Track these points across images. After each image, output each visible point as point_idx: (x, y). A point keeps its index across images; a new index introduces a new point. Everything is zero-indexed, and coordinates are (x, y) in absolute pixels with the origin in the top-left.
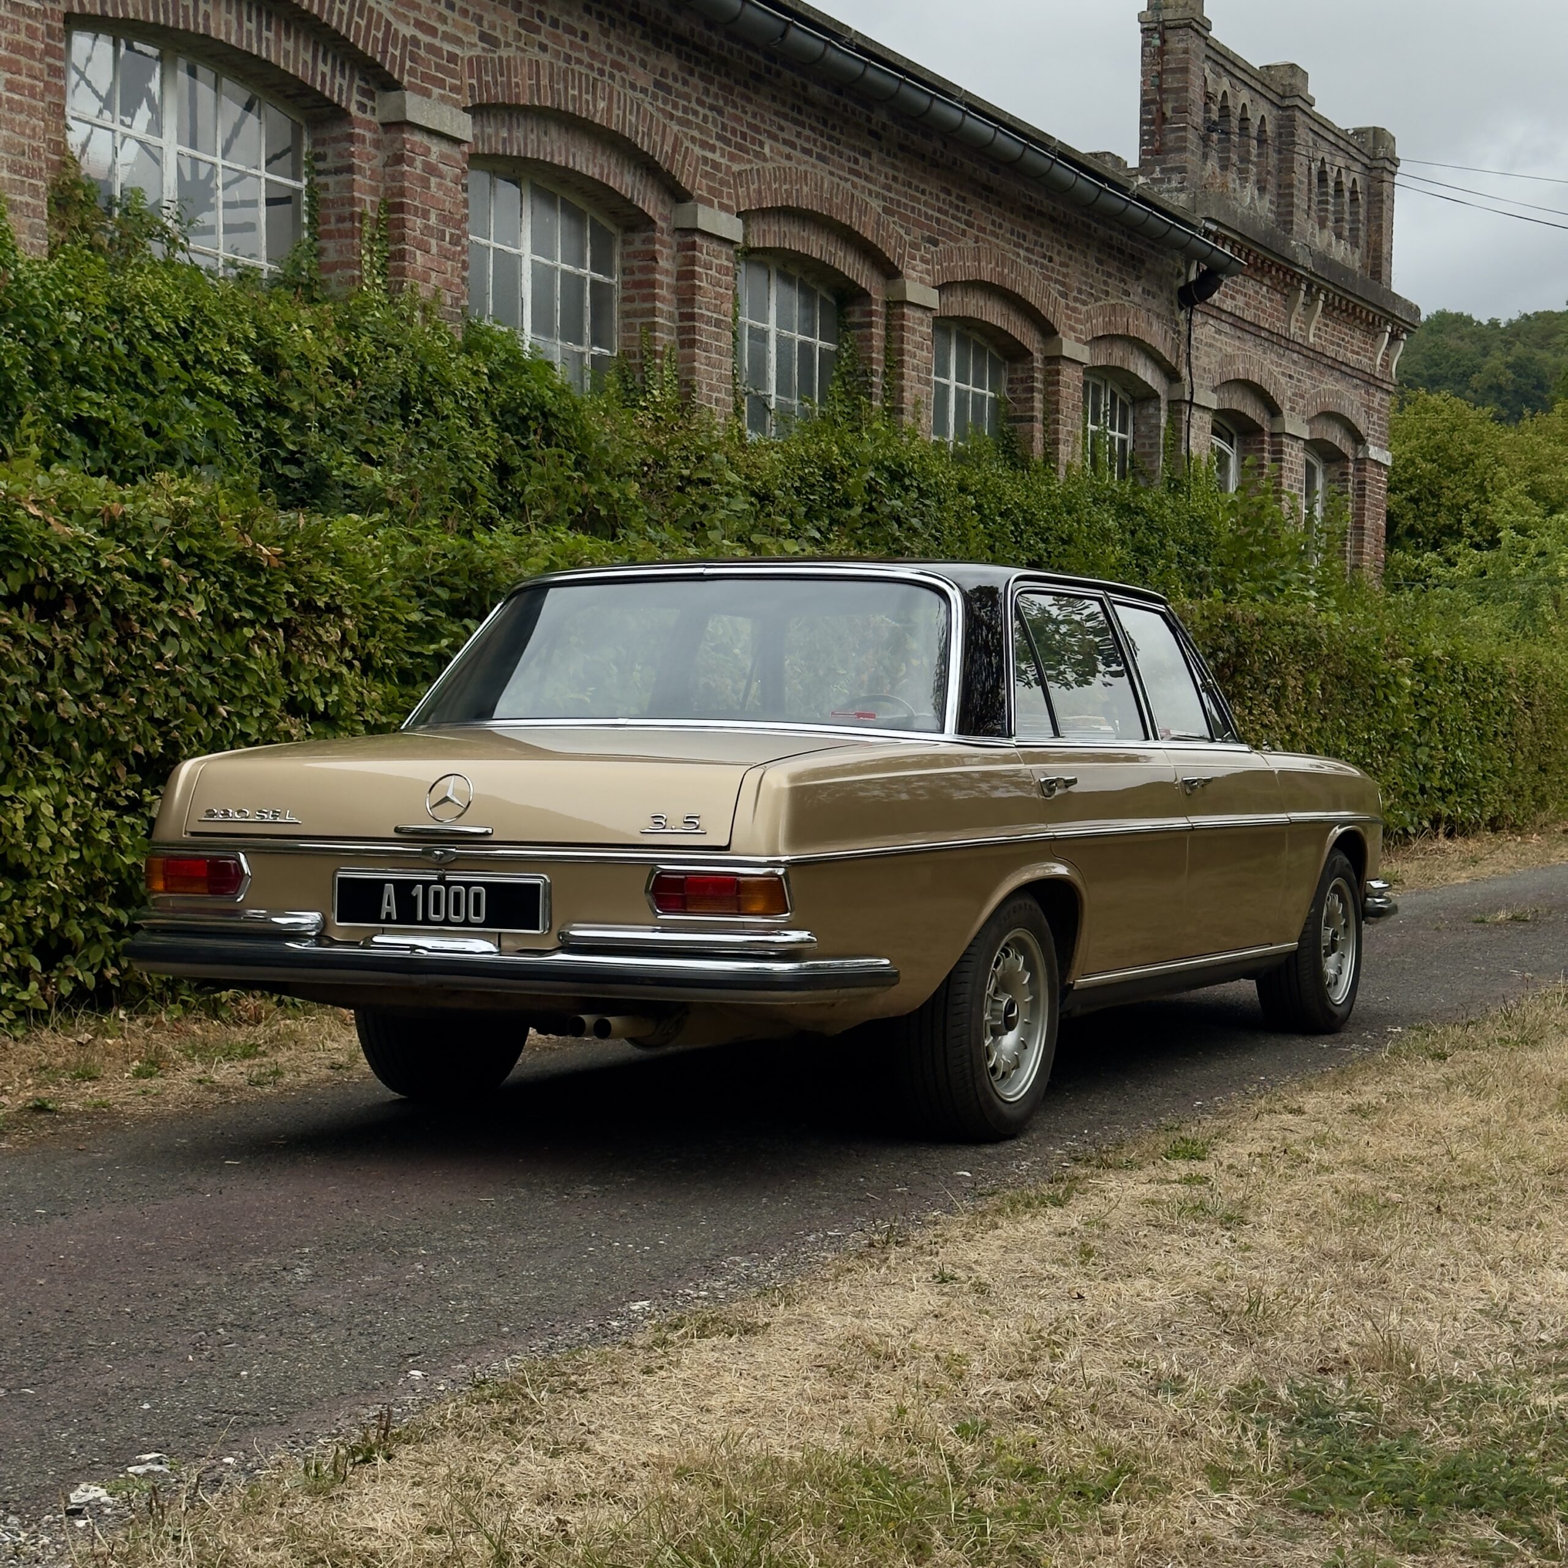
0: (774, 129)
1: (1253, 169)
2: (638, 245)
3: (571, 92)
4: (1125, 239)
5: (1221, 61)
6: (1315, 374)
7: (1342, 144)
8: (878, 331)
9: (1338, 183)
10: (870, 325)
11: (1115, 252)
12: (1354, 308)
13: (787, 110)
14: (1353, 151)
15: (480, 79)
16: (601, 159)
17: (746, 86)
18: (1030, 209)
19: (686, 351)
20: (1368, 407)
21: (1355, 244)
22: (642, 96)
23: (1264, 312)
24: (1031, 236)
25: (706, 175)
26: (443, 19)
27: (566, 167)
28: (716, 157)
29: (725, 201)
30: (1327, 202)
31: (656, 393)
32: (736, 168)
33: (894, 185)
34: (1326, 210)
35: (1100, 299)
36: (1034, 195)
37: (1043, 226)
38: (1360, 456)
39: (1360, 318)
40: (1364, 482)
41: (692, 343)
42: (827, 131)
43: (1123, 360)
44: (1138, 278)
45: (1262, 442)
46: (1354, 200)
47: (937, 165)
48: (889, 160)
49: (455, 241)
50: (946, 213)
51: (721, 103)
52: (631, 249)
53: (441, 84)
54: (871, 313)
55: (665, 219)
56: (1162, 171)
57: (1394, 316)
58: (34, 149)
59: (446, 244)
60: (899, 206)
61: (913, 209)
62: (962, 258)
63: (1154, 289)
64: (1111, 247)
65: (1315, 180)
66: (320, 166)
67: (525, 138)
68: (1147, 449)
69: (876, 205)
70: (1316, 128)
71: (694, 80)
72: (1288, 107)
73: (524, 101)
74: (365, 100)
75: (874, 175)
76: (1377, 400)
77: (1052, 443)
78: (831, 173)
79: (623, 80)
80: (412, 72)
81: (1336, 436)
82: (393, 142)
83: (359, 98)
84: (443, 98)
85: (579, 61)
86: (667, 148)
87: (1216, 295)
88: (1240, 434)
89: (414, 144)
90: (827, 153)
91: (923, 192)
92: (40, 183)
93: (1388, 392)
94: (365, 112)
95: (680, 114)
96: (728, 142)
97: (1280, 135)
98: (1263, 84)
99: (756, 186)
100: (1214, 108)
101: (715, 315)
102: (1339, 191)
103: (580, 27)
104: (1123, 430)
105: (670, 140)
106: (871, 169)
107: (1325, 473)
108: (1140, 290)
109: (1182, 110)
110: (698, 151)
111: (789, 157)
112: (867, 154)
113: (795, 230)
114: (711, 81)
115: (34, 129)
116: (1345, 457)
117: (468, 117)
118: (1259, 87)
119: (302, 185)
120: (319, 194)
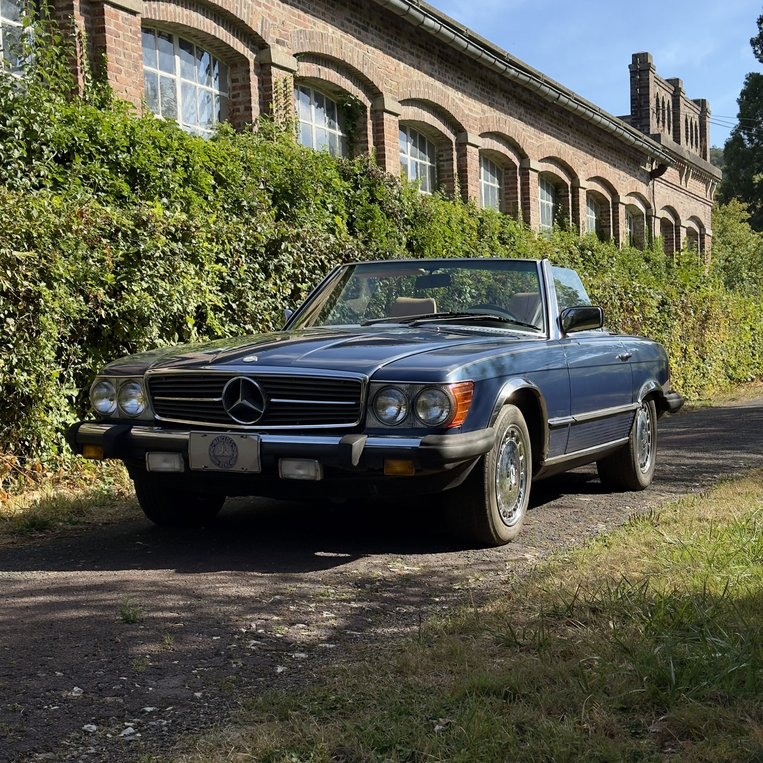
0: (546, 130)
1: (666, 121)
3: (501, 125)
5: (658, 81)
6: (688, 201)
7: (691, 107)
8: (570, 198)
9: (691, 124)
10: (567, 196)
12: (701, 173)
13: (549, 122)
14: (695, 110)
15: (481, 125)
17: (539, 115)
18: (609, 147)
20: (705, 212)
21: (697, 147)
23: (673, 178)
24: (610, 158)
26: (474, 106)
27: (497, 151)
28: (533, 141)
29: (536, 157)
30: (688, 132)
33: (575, 144)
34: (688, 135)
35: (629, 179)
37: (613, 153)
38: (702, 233)
39: (702, 177)
40: (704, 243)
42: (559, 127)
43: (634, 201)
44: (638, 169)
45: (672, 229)
46: (696, 129)
47: (585, 135)
48: (574, 135)
50: (588, 152)
53: (474, 128)
54: (567, 191)
56: (640, 126)
57: (714, 176)
60: (576, 152)
61: (580, 152)
62: (593, 169)
64: (631, 158)
65: (685, 124)
66: (441, 158)
67: (489, 143)
68: (639, 235)
69: (571, 153)
70: (685, 102)
72: (676, 95)
73: (491, 131)
76: (707, 210)
78: (560, 143)
81: (694, 226)
84: (475, 133)
86: (522, 140)
88: (664, 227)
89: (468, 149)
90: (558, 136)
91: (582, 146)
93: (711, 206)
96: (536, 136)
97: (674, 107)
98: (668, 87)
99: (542, 150)
101: (534, 198)
102: (691, 127)
103: (502, 102)
105: (523, 137)
107: (689, 240)
108: (639, 174)
109: (648, 102)
110: (529, 140)
111: (550, 139)
112: (568, 134)
113: (550, 165)
114: (531, 115)
116: (697, 234)
118: (667, 89)
119: (435, 165)
120: (441, 168)
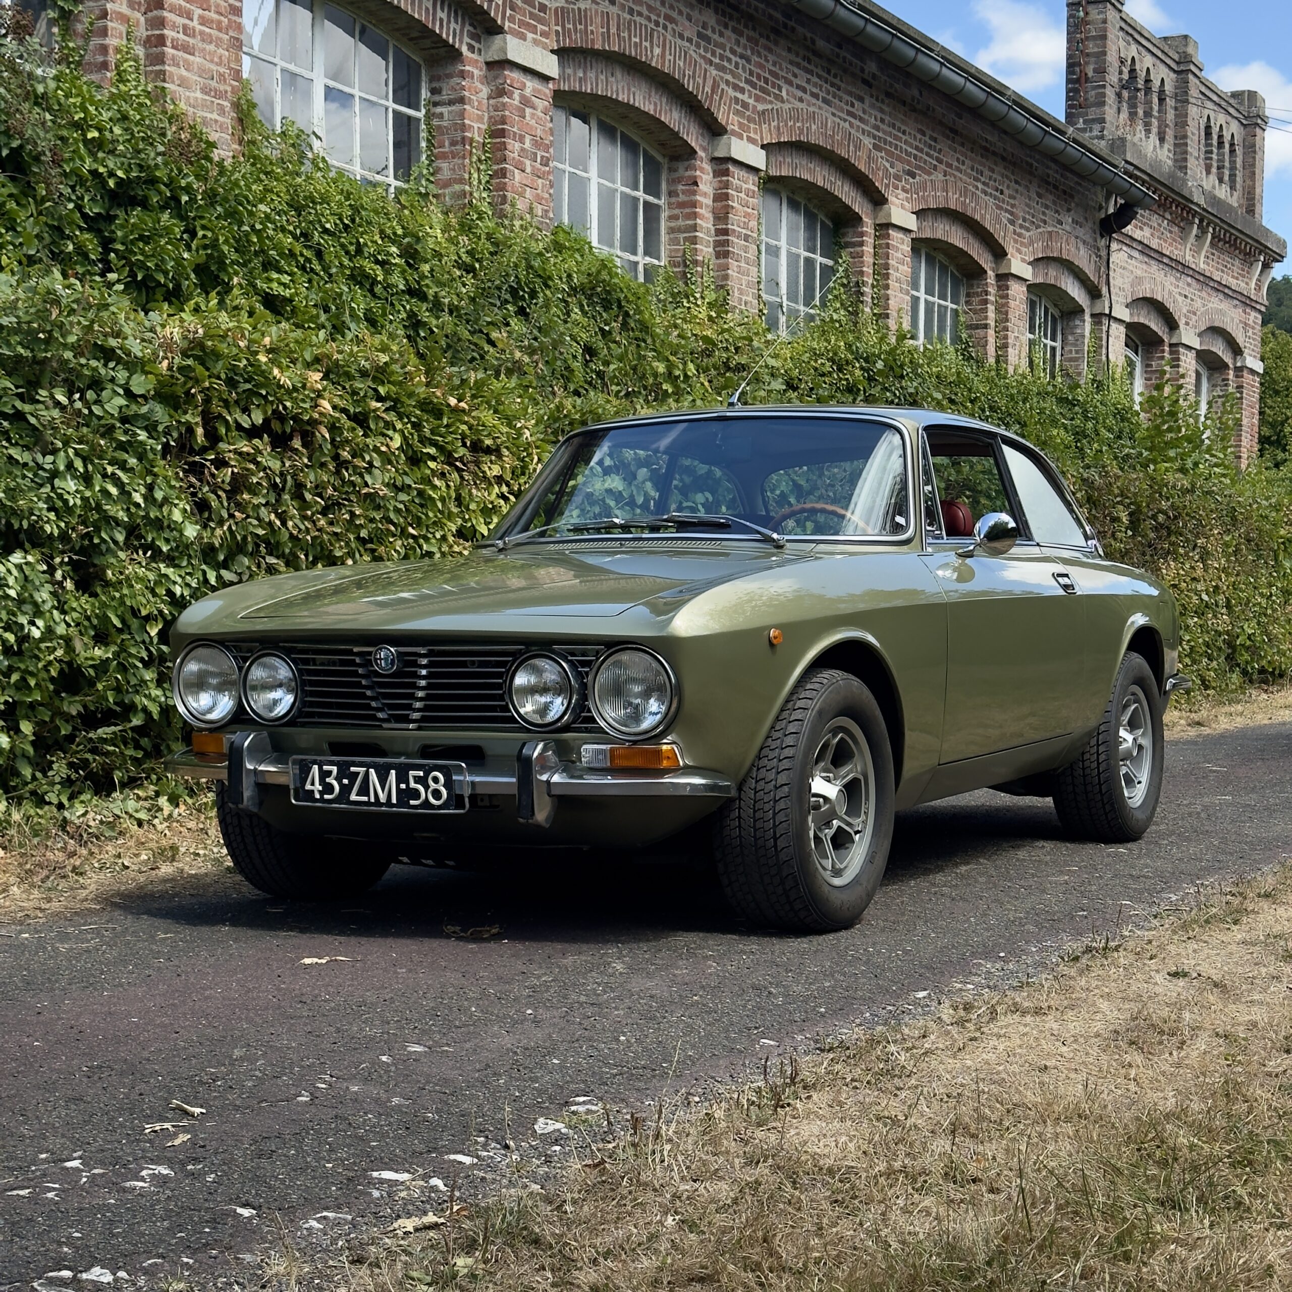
0: (790, 76)
1: (1155, 122)
2: (681, 172)
3: (634, 39)
4: (1058, 177)
5: (1131, 31)
6: (1204, 294)
7: (1223, 104)
8: (868, 249)
9: (1220, 137)
10: (861, 244)
11: (1051, 188)
12: (1235, 240)
13: (799, 60)
14: (1232, 110)
15: (563, 27)
16: (655, 98)
17: (768, 38)
18: (986, 149)
19: (722, 261)
20: (1246, 324)
21: (1233, 188)
22: (688, 44)
23: (1165, 241)
24: (987, 172)
25: (737, 113)
27: (628, 104)
28: (745, 97)
29: (752, 135)
30: (1211, 152)
31: (698, 295)
32: (760, 107)
33: (882, 126)
34: (1211, 159)
35: (1038, 227)
36: (989, 138)
37: (996, 164)
38: (1239, 364)
39: (1240, 249)
40: (1242, 387)
41: (726, 254)
42: (830, 78)
43: (1056, 278)
44: (1069, 210)
45: (1163, 351)
46: (1232, 151)
47: (914, 110)
48: (879, 104)
49: (545, 162)
50: (921, 151)
51: (749, 52)
52: (676, 175)
54: (862, 234)
55: (704, 149)
56: (1085, 122)
57: (1266, 247)
58: (221, 75)
59: (538, 165)
60: (885, 142)
61: (896, 147)
62: (934, 189)
63: (1081, 220)
64: (1048, 183)
65: (1203, 134)
66: (437, 98)
67: (597, 79)
68: (1074, 355)
69: (868, 142)
70: (1203, 89)
71: (728, 33)
72: (1182, 71)
73: (598, 46)
74: (473, 43)
75: (866, 117)
76: (1252, 318)
77: (1003, 347)
78: (834, 114)
79: (674, 30)
80: (512, 19)
81: (1219, 348)
82: (496, 78)
83: (469, 41)
84: (535, 42)
85: (640, 14)
86: (708, 89)
87: (1129, 227)
88: (1143, 344)
89: (512, 80)
90: (830, 97)
91: (904, 133)
92: (226, 103)
93: (1260, 311)
94: (473, 52)
95: (717, 61)
96: (754, 86)
97: (1176, 94)
98: (1163, 51)
99: (776, 123)
100: (1126, 70)
101: (744, 231)
102: (1221, 144)
104: (1053, 339)
105: (709, 82)
106: (864, 112)
107: (1209, 379)
108: (1070, 220)
109: (1101, 71)
110: (731, 92)
111: (801, 100)
112: (861, 100)
113: (804, 163)
114: (741, 34)
115: (220, 57)
116: (1226, 366)
117: (555, 57)
118: (1159, 54)
119: (421, 114)
120: (435, 122)
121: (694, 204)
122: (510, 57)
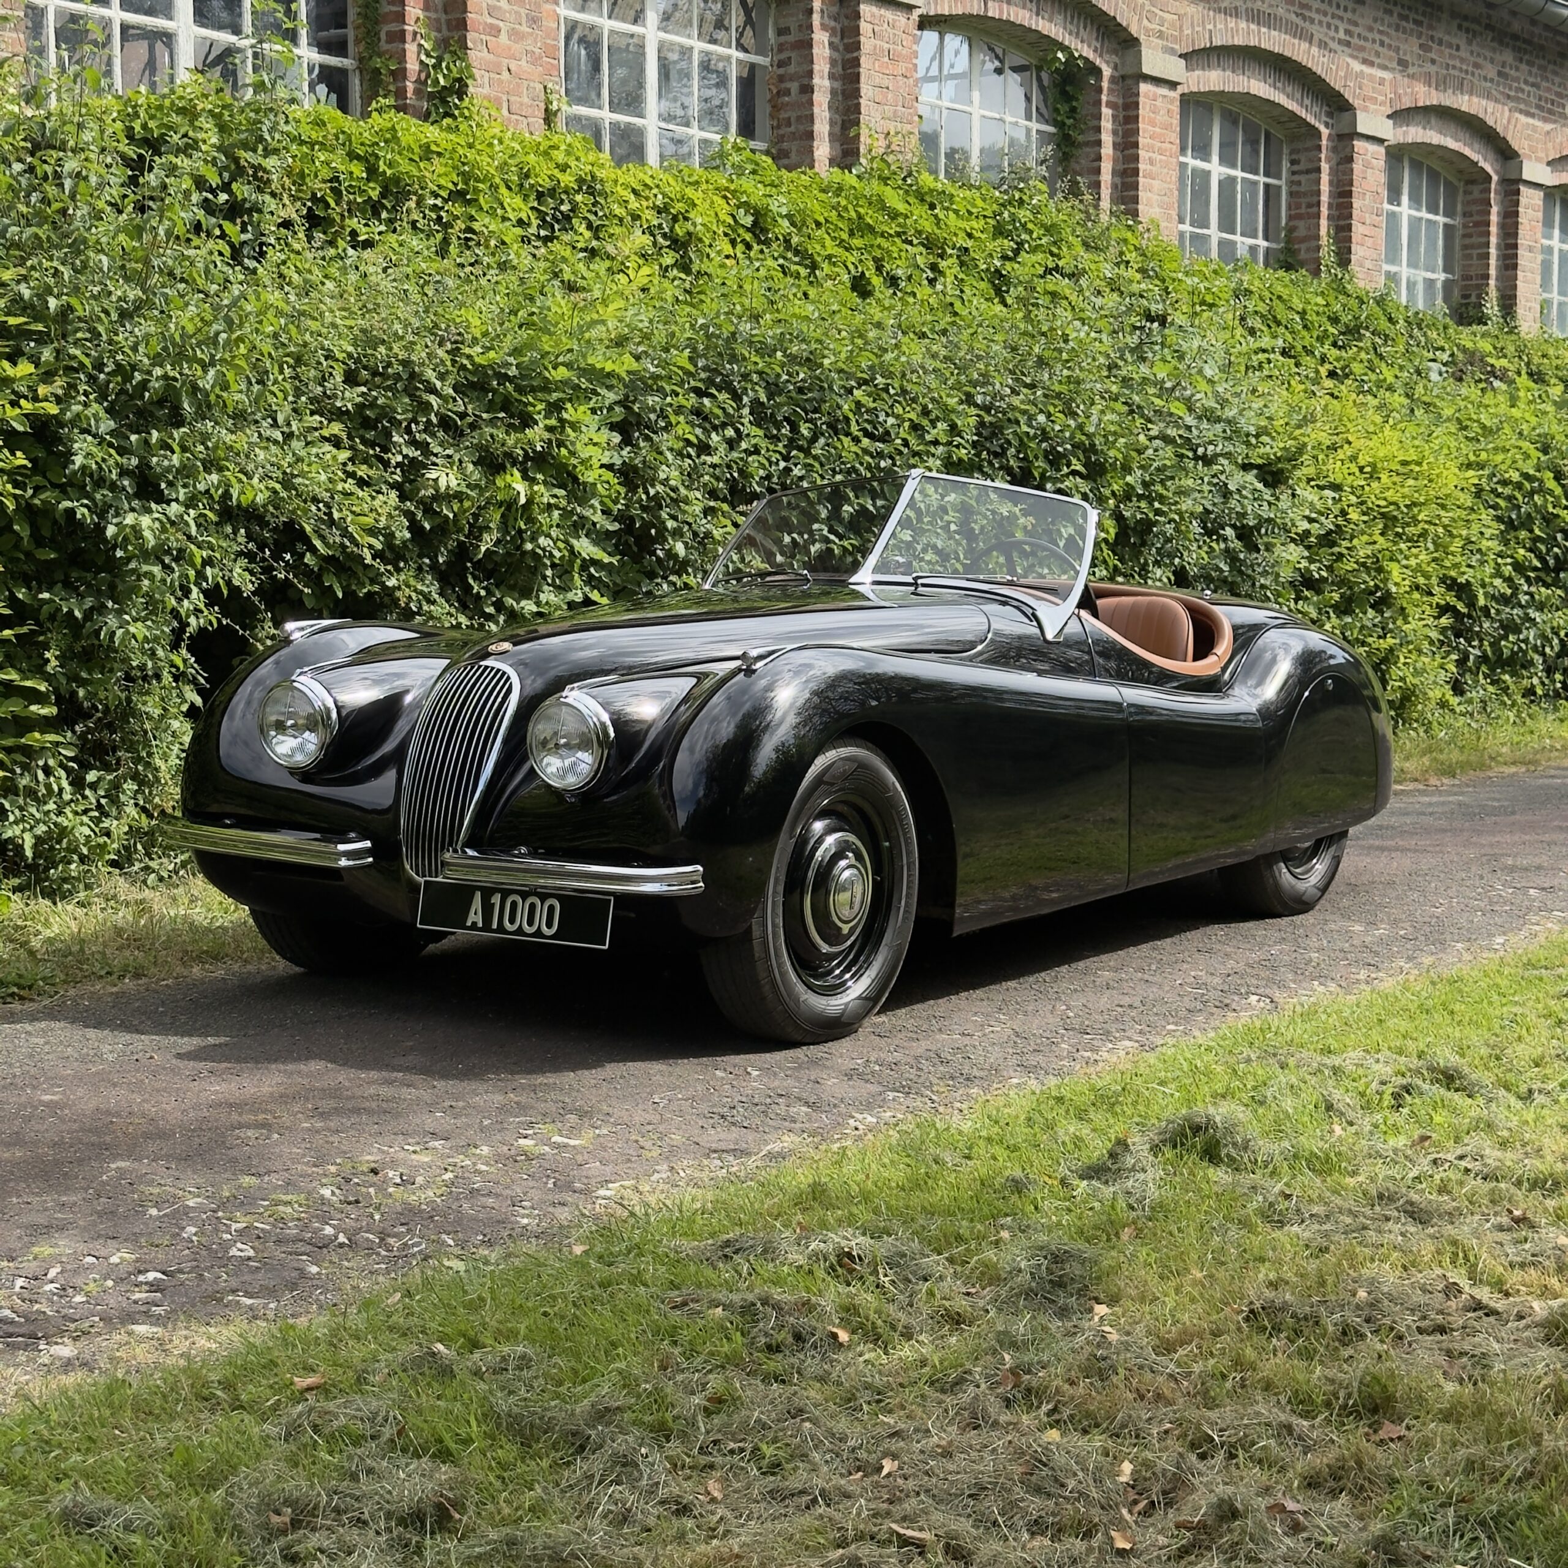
2: (1476, 195)
15: (1396, 93)
16: (1461, 137)
17: (1555, 63)
19: (1510, 272)
22: (1490, 84)
25: (1529, 138)
26: (1378, 54)
28: (1535, 121)
32: (1547, 127)
49: (1380, 213)
51: (1539, 80)
52: (1470, 197)
53: (1374, 100)
55: (1497, 174)
58: (1170, 191)
59: (1374, 216)
66: (1296, 168)
67: (1416, 131)
71: (1524, 67)
74: (1328, 120)
79: (1479, 75)
80: (1360, 97)
82: (1345, 147)
83: (1325, 119)
85: (1454, 67)
86: (1504, 121)
89: (1359, 148)
92: (1172, 212)
94: (1328, 129)
95: (1513, 93)
96: (1543, 110)
99: (1559, 141)
101: (1530, 243)
105: (1507, 115)
110: (1524, 119)
114: (1533, 64)
115: (1170, 177)
117: (1390, 122)
119: (1282, 183)
120: (1295, 188)
121: (1488, 224)
122: (1360, 129)
